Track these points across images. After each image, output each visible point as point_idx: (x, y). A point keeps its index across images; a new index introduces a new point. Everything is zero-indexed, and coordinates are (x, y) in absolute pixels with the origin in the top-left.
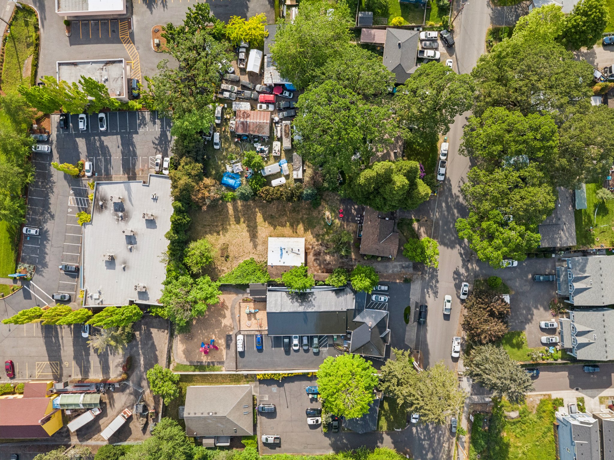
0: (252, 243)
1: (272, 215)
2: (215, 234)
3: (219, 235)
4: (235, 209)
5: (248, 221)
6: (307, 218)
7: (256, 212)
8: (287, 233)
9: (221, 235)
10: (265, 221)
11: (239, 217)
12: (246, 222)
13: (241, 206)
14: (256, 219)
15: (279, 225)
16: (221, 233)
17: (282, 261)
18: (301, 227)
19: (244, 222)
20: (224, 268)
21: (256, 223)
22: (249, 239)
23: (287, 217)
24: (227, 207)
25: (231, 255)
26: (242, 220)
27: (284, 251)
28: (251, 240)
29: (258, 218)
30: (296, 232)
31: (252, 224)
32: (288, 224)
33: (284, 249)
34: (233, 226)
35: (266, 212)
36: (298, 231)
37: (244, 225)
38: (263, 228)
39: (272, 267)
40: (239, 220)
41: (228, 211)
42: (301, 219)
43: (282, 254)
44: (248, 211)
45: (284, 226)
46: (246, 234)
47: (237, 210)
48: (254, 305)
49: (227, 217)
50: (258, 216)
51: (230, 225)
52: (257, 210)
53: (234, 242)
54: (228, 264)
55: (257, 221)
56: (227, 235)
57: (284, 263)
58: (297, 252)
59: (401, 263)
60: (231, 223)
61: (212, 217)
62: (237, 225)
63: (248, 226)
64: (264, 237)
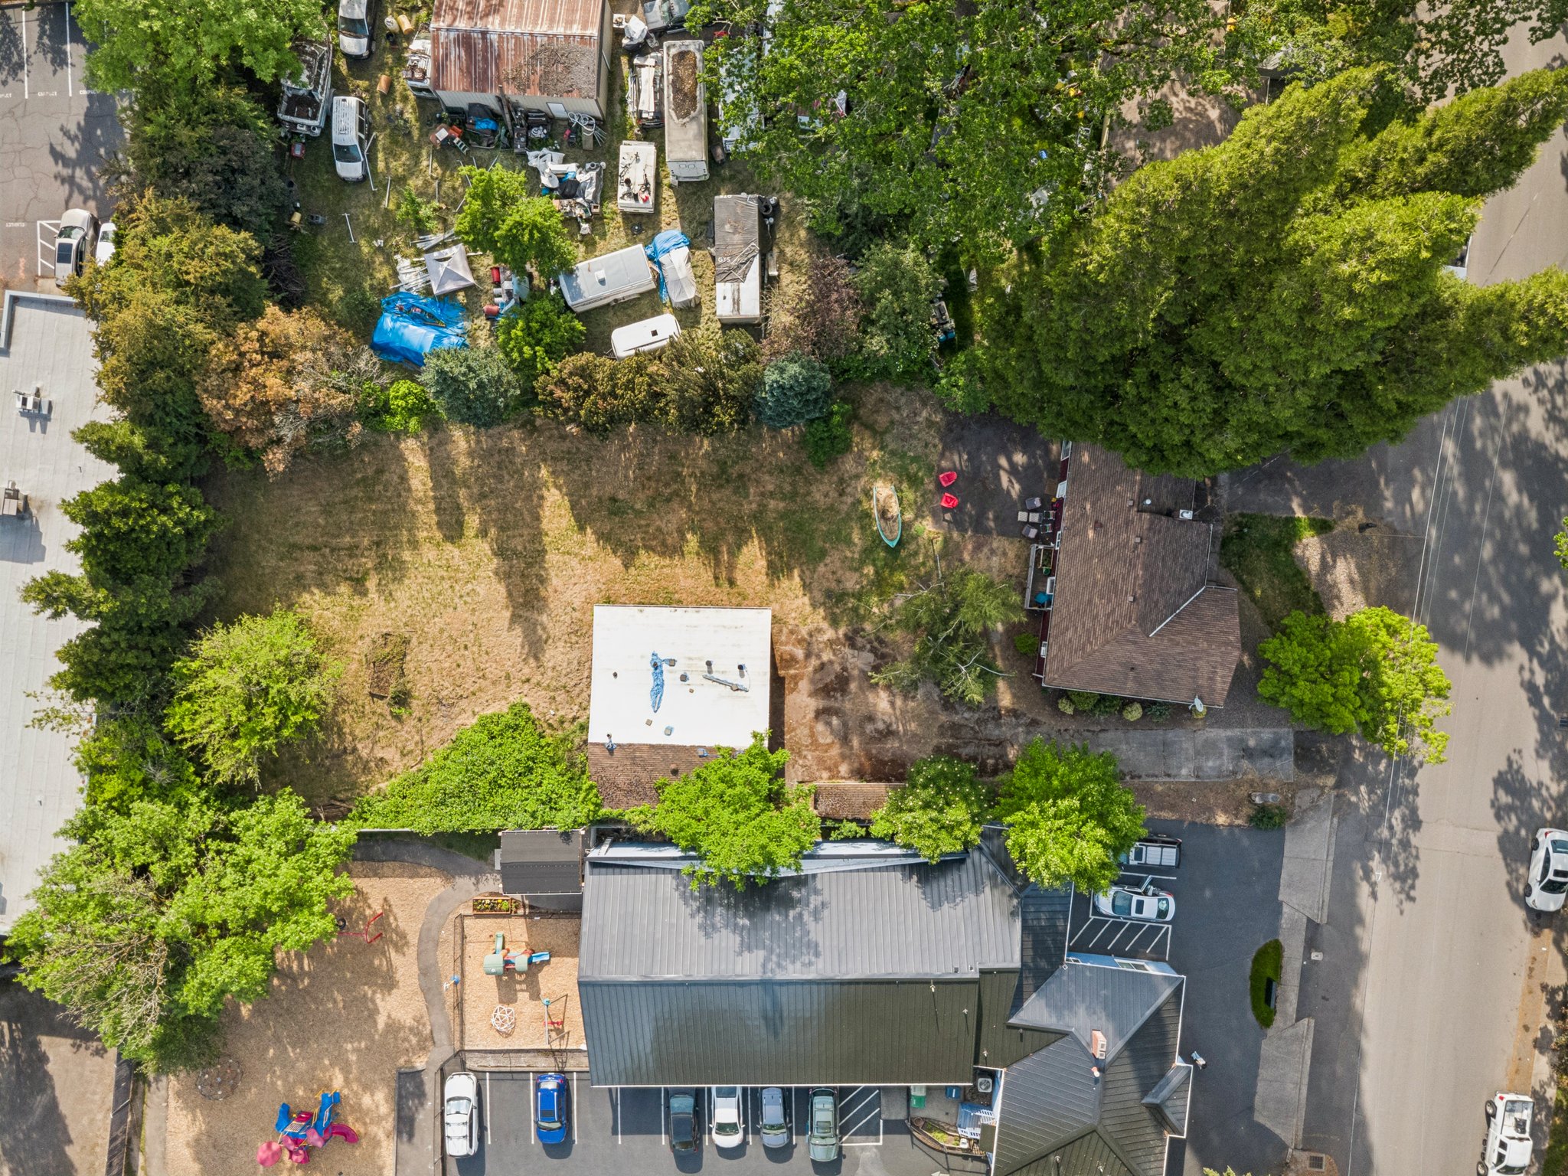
0: (518, 630)
1: (613, 499)
2: (344, 589)
3: (364, 593)
4: (442, 470)
5: (502, 529)
6: (783, 516)
7: (536, 486)
8: (686, 583)
9: (373, 595)
10: (582, 529)
11: (459, 507)
12: (493, 532)
13: (471, 454)
14: (538, 519)
15: (649, 548)
16: (371, 584)
17: (661, 720)
18: (753, 556)
19: (483, 533)
20: (389, 754)
21: (538, 535)
22: (507, 614)
23: (690, 507)
24: (401, 458)
25: (421, 691)
26: (473, 521)
27: (670, 676)
28: (515, 618)
29: (546, 512)
30: (732, 582)
31: (518, 544)
32: (692, 541)
33: (672, 663)
34: (429, 553)
35: (587, 486)
36: (739, 576)
37: (483, 547)
38: (574, 562)
39: (611, 751)
40: (461, 524)
41: (403, 479)
42: (757, 517)
43: (658, 690)
44: (500, 479)
45: (672, 550)
46: (491, 591)
47: (449, 474)
48: (529, 929)
49: (403, 508)
50: (547, 504)
51: (414, 544)
52: (544, 473)
53: (432, 630)
54: (407, 733)
55: (545, 525)
56: (402, 594)
57: (669, 731)
58: (734, 677)
59: (1236, 732)
60: (422, 535)
61: (327, 510)
62: (449, 546)
63: (501, 552)
64: (577, 604)
